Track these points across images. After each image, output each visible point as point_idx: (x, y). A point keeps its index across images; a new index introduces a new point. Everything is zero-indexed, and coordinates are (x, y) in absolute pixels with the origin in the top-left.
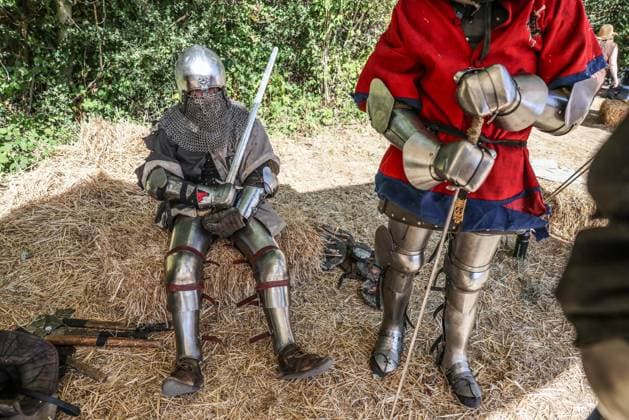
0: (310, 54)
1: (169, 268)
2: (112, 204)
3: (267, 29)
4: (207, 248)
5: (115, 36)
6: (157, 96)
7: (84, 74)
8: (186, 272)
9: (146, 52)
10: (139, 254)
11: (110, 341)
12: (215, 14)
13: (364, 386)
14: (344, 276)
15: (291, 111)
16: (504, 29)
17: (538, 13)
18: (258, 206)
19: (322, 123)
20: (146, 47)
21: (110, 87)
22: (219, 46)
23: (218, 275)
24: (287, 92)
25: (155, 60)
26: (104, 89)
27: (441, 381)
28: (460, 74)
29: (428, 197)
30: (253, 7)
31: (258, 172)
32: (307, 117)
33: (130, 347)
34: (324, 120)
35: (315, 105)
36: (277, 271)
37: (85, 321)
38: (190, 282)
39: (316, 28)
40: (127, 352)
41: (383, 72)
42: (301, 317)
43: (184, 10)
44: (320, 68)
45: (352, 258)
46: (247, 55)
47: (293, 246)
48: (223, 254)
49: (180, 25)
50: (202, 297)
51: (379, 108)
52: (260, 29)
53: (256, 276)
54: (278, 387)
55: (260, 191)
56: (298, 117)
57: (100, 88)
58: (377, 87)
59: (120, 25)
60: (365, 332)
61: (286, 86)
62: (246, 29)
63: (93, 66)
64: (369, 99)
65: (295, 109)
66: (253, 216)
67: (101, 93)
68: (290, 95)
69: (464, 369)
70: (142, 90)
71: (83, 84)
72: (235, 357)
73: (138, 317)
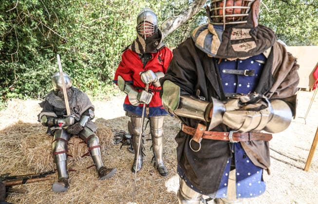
0: (107, 70)
1: (53, 148)
2: (26, 132)
3: (89, 62)
4: (69, 139)
5: (23, 67)
6: (43, 89)
7: (7, 83)
8: (60, 147)
9: (38, 72)
10: (40, 145)
11: (28, 181)
12: (67, 57)
13: (129, 177)
14: (123, 145)
15: (102, 92)
16: (152, 60)
17: (160, 56)
18: (88, 123)
19: (114, 95)
20: (37, 71)
21: (20, 87)
22: (69, 69)
23: (73, 149)
24: (100, 85)
25: (42, 76)
26: (17, 88)
27: (155, 171)
28: (140, 73)
29: (138, 108)
30: (83, 54)
31: (87, 111)
32: (108, 93)
33: (38, 181)
34: (115, 94)
35: (111, 89)
36: (95, 142)
37: (16, 176)
38: (62, 150)
39: (108, 61)
40: (37, 183)
41: (121, 74)
42: (106, 160)
43: (53, 56)
44: (112, 75)
45: (125, 139)
46: (82, 72)
47: (102, 136)
48: (75, 141)
49: (52, 62)
50: (67, 156)
51: (121, 84)
52: (87, 62)
53: (88, 146)
54: (98, 182)
55: (88, 117)
56: (105, 94)
57: (15, 88)
58: (120, 78)
59: (24, 62)
60: (130, 161)
61: (99, 83)
62: (80, 62)
63: (11, 79)
64: (118, 82)
65: (103, 91)
66: (86, 126)
67: (16, 90)
68: (101, 86)
69: (162, 165)
70: (36, 87)
71: (6, 87)
72: (82, 176)
73: (41, 169)
